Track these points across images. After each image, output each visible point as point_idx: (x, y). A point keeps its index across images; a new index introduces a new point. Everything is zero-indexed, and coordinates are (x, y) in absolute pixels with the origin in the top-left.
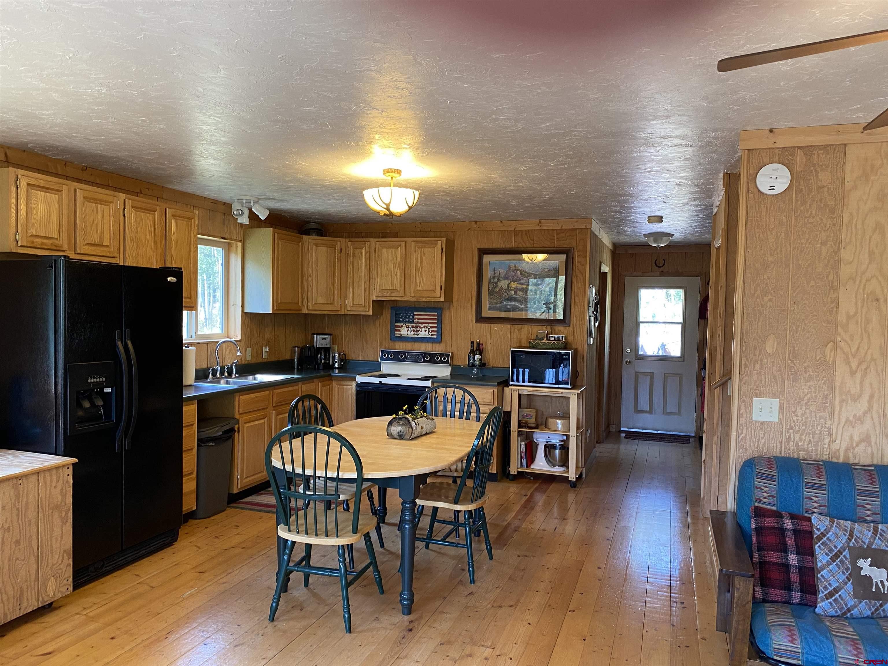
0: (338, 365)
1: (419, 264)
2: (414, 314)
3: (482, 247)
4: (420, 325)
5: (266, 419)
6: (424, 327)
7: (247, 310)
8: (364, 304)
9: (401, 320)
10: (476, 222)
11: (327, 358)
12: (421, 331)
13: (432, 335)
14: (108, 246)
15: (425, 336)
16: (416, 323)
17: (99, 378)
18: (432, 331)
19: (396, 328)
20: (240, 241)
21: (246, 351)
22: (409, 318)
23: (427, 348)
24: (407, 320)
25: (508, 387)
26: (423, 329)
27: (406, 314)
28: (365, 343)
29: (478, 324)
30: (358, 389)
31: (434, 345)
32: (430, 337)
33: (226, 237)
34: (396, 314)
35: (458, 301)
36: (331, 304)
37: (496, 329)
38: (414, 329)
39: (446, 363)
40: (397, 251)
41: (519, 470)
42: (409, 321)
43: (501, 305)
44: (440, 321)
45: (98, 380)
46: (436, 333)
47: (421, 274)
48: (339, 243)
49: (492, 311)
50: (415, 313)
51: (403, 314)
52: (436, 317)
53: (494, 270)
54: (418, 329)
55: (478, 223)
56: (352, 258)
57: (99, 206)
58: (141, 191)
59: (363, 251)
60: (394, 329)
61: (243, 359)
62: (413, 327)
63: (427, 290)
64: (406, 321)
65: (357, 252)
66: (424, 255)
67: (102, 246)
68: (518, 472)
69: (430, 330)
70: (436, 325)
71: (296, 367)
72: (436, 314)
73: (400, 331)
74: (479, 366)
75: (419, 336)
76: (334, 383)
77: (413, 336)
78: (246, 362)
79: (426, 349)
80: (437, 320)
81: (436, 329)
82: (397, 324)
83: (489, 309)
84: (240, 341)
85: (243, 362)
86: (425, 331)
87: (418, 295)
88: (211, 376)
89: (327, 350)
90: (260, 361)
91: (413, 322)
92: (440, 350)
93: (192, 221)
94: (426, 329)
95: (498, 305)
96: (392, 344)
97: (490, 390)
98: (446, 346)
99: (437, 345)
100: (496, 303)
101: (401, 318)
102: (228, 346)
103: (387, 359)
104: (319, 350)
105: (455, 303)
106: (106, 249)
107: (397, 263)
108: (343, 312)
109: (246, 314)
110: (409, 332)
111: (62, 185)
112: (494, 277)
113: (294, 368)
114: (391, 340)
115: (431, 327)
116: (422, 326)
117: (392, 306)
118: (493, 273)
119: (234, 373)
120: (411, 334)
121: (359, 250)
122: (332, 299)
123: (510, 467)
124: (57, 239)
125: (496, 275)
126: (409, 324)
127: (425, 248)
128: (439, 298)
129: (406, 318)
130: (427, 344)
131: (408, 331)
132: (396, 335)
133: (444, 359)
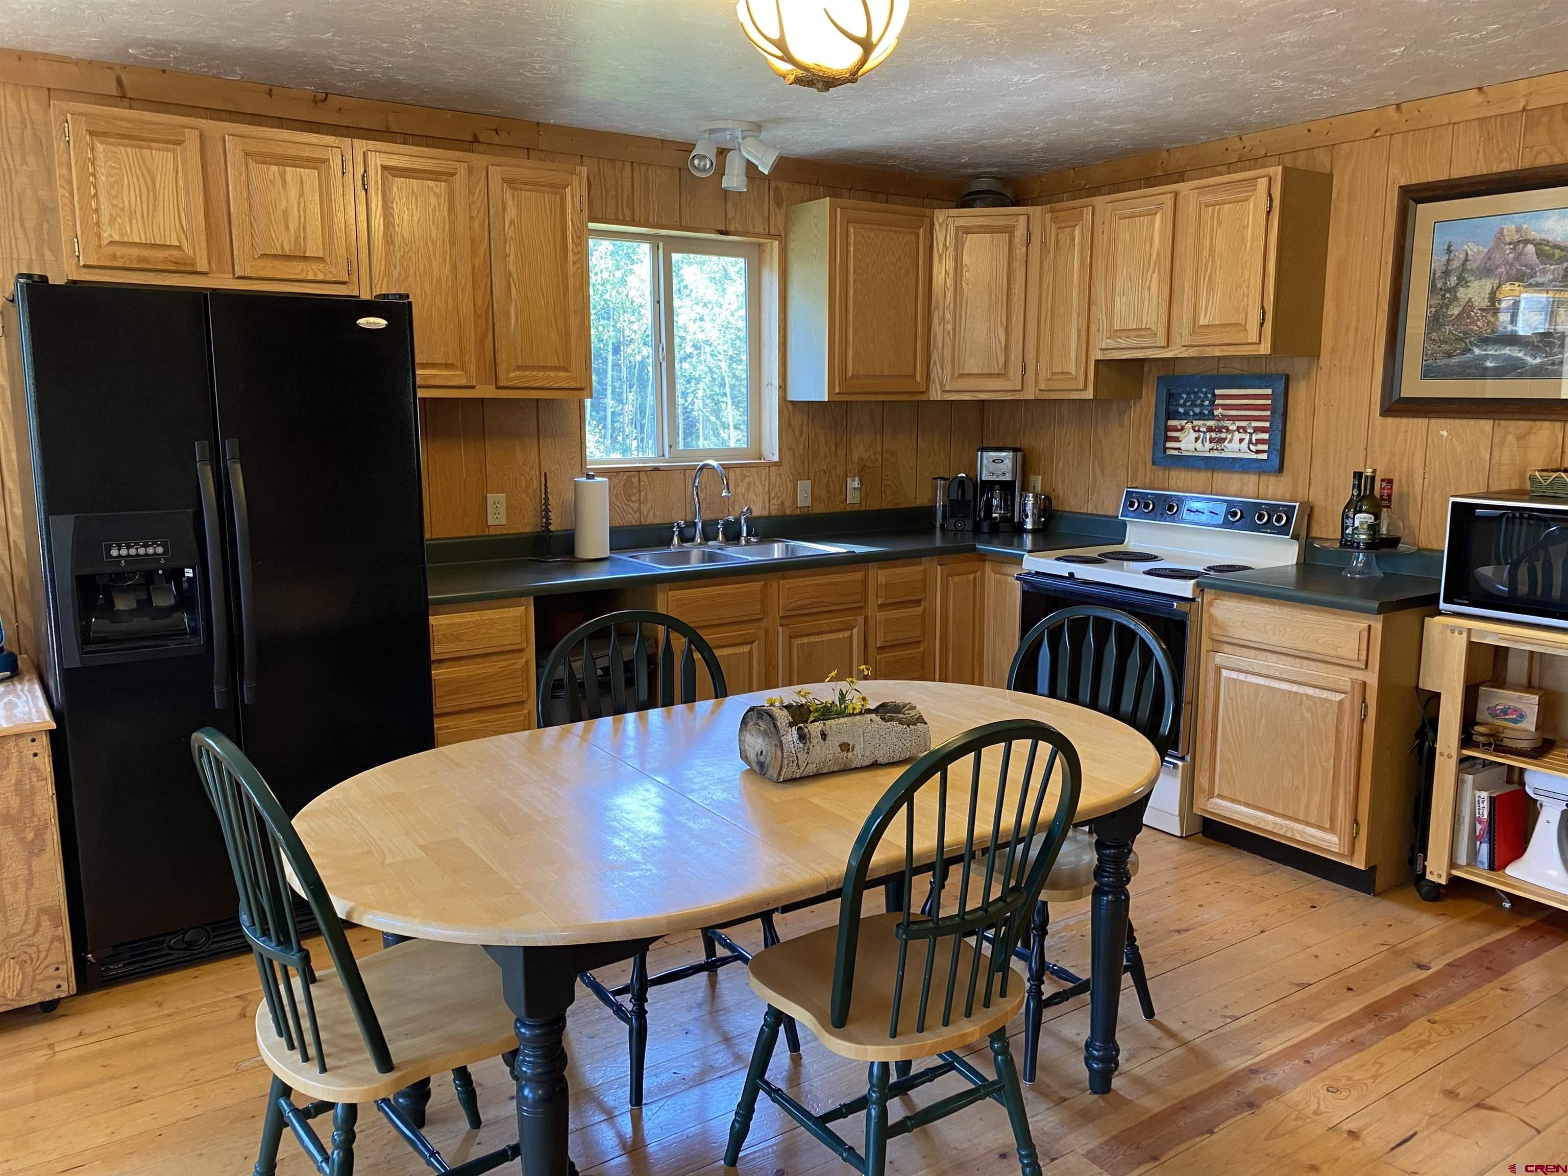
0: (1034, 523)
1: (1206, 253)
2: (1214, 395)
3: (1415, 180)
4: (1227, 423)
5: (755, 644)
6: (1238, 429)
7: (792, 397)
8: (1074, 373)
9: (1181, 410)
10: (1398, 106)
11: (1009, 506)
12: (1230, 441)
13: (1258, 452)
14: (321, 259)
15: (1240, 456)
16: (1219, 420)
17: (146, 546)
18: (1259, 442)
19: (1170, 434)
20: (777, 236)
21: (795, 488)
22: (1202, 405)
23: (1246, 489)
24: (1197, 410)
25: (1433, 616)
26: (1237, 436)
27: (1195, 393)
28: (1098, 472)
29: (1390, 420)
30: (1026, 588)
31: (1264, 478)
32: (1254, 456)
33: (732, 228)
34: (1170, 396)
35: (1334, 350)
36: (999, 375)
37: (1445, 433)
38: (1213, 435)
39: (1283, 531)
40: (1153, 224)
41: (1455, 873)
42: (1201, 413)
43: (1463, 358)
44: (1281, 411)
45: (142, 551)
46: (1265, 447)
47: (1210, 278)
48: (1023, 219)
49: (1436, 377)
50: (1217, 392)
51: (1188, 394)
52: (1269, 402)
53: (1449, 250)
54: (1223, 435)
55: (1404, 107)
56: (1052, 253)
57: (289, 170)
58: (475, 136)
59: (1077, 232)
60: (1164, 435)
61: (788, 503)
62: (1210, 429)
63: (1224, 325)
64: (1195, 414)
65: (1064, 236)
66: (1220, 223)
67: (305, 258)
68: (1453, 880)
69: (1254, 437)
70: (1267, 424)
71: (938, 525)
72: (1269, 391)
73: (1177, 440)
74: (1370, 546)
75: (1223, 455)
76: (988, 566)
77: (1211, 454)
78: (798, 512)
79: (1241, 490)
80: (1272, 408)
81: (1266, 436)
82: (1171, 423)
83: (1428, 373)
84: (776, 464)
85: (788, 512)
86: (1241, 440)
87: (1199, 340)
88: (676, 540)
89: (1007, 487)
90: (838, 508)
91: (1211, 416)
92: (1279, 493)
93: (568, 190)
94: (1243, 436)
95: (1455, 360)
96: (1160, 474)
97: (1360, 623)
98: (1295, 484)
99: (1272, 479)
100: (1450, 355)
101: (1183, 406)
102: (744, 477)
103: (1138, 514)
104: (989, 486)
105: (1324, 359)
106: (315, 266)
107: (1154, 256)
108: (1030, 394)
109: (794, 403)
110: (1199, 445)
111: (182, 130)
112: (1447, 273)
113: (934, 527)
114: (1154, 463)
115: (1257, 430)
116: (1233, 427)
117: (1162, 373)
118: (1444, 259)
119: (745, 534)
120: (1204, 449)
121: (1067, 230)
122: (1002, 361)
123: (1425, 859)
124: (179, 247)
125: (1456, 264)
126: (1200, 423)
127: (1224, 203)
128: (1256, 347)
129: (1194, 405)
130: (1246, 477)
131: (1197, 439)
132: (1169, 452)
133: (1279, 519)
